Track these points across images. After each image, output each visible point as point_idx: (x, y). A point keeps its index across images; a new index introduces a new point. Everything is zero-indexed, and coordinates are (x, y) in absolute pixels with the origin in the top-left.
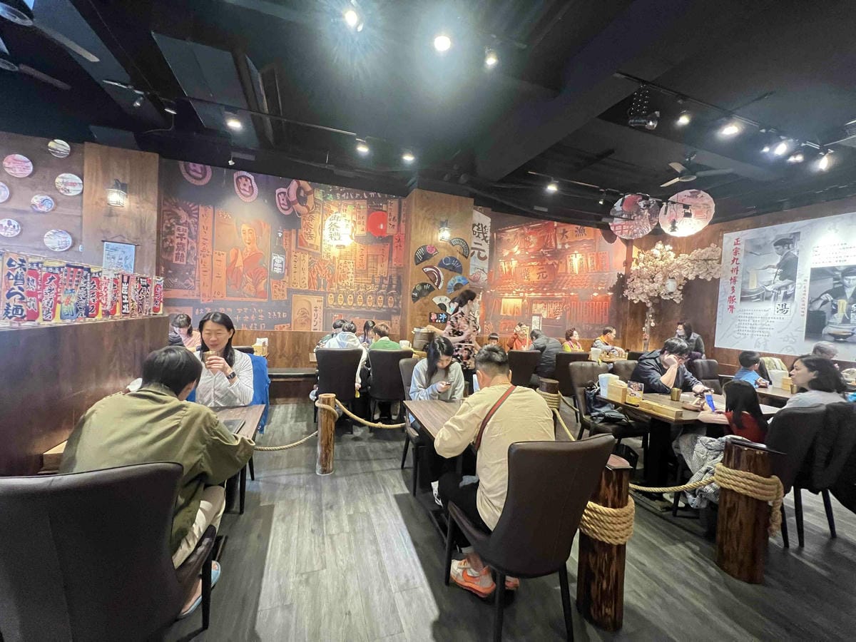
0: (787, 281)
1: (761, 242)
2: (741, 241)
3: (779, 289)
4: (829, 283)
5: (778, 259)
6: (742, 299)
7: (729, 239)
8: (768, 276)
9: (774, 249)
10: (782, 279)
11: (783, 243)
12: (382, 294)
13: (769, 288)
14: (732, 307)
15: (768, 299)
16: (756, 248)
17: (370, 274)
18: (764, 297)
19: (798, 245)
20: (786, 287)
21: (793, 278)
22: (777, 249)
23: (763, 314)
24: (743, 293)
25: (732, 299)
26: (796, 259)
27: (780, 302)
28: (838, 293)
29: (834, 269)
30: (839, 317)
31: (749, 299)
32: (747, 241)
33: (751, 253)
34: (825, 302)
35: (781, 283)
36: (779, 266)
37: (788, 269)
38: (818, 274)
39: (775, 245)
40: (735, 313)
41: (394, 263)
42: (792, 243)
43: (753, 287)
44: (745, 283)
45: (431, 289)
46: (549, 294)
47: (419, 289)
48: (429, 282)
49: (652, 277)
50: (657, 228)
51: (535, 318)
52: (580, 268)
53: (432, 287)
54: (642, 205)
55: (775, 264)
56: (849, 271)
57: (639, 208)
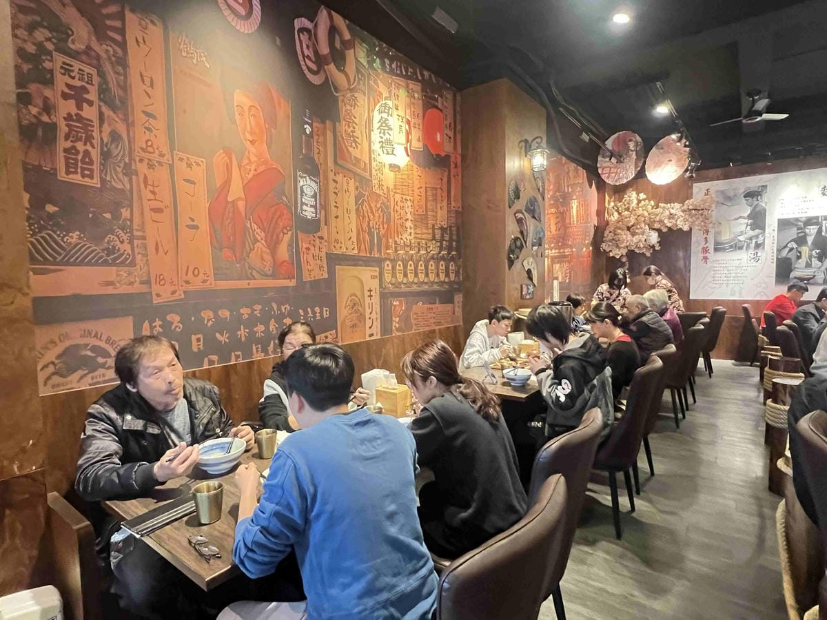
0: (757, 231)
1: (731, 194)
2: (712, 191)
3: (751, 239)
4: (793, 233)
5: (748, 211)
6: (716, 250)
7: (699, 188)
8: (740, 228)
9: (743, 200)
10: (753, 229)
11: (752, 195)
12: (443, 258)
13: (741, 238)
14: (706, 258)
15: (741, 248)
16: (728, 198)
17: (430, 223)
18: (737, 247)
19: (765, 197)
20: (757, 236)
21: (763, 228)
22: (747, 200)
23: (737, 263)
24: (717, 243)
25: (705, 250)
26: (765, 210)
27: (752, 251)
28: (801, 241)
29: (797, 220)
30: (802, 262)
31: (724, 249)
32: (717, 191)
33: (722, 204)
34: (791, 250)
35: (751, 233)
36: (749, 217)
37: (758, 219)
38: (784, 224)
39: (745, 197)
40: (709, 264)
41: (453, 204)
42: (761, 195)
43: (725, 237)
44: (718, 233)
45: (521, 248)
46: (562, 251)
47: (513, 247)
48: (520, 236)
49: (629, 229)
50: (641, 174)
51: (556, 283)
52: (577, 217)
53: (522, 244)
54: (631, 145)
55: (746, 215)
56: (810, 221)
57: (628, 149)
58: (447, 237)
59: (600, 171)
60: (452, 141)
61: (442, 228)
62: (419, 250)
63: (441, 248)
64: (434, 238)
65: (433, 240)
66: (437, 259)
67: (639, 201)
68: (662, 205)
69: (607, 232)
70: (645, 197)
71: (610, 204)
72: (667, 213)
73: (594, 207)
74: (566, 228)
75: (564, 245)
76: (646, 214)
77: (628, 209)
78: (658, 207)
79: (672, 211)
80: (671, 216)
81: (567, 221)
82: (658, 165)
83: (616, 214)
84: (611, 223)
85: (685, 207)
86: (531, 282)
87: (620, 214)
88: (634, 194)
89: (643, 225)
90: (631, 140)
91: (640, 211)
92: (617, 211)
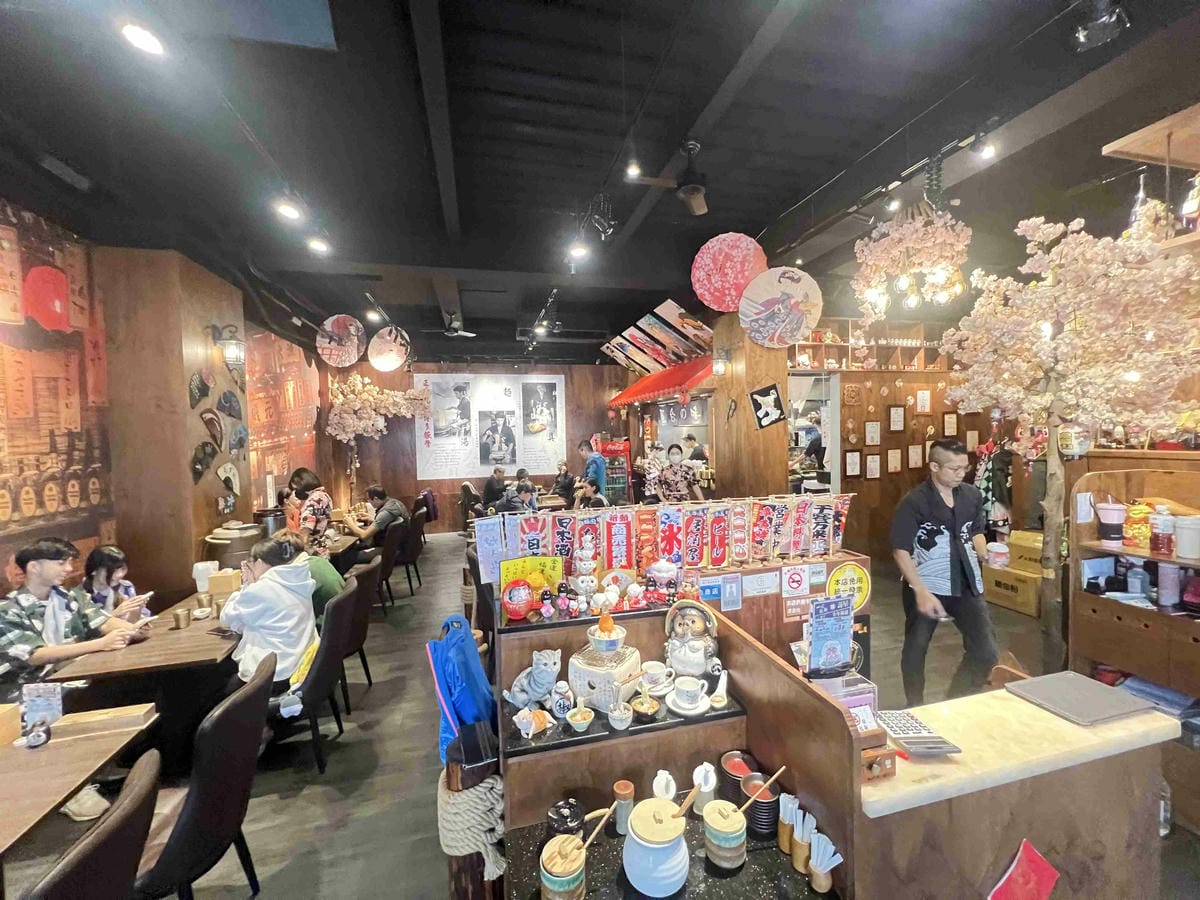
0: (465, 420)
1: (444, 386)
2: (429, 382)
3: (461, 426)
4: (489, 423)
5: (457, 403)
6: (436, 435)
7: (419, 378)
8: (452, 417)
9: (453, 394)
10: (462, 419)
11: (460, 389)
12: (75, 476)
13: (454, 425)
14: (428, 442)
15: (454, 434)
16: (441, 391)
17: (45, 431)
18: (451, 433)
19: (469, 392)
20: (465, 425)
21: (469, 418)
22: (456, 393)
23: (452, 447)
24: (436, 429)
25: (427, 435)
26: (469, 403)
27: (463, 436)
28: (494, 429)
30: (497, 445)
31: (441, 435)
32: (433, 383)
33: (438, 394)
34: (489, 436)
35: (461, 422)
36: (459, 408)
37: (464, 410)
38: (483, 415)
39: (454, 390)
40: (432, 448)
41: (91, 398)
42: (466, 390)
43: (442, 424)
44: (437, 421)
45: (214, 453)
46: (276, 440)
47: (201, 456)
48: (211, 440)
49: (355, 412)
50: (364, 358)
51: (269, 478)
52: (294, 400)
53: (214, 449)
54: (352, 330)
55: (456, 406)
56: (500, 414)
57: (349, 334)
58: (81, 445)
59: (320, 351)
60: (87, 312)
61: (70, 434)
62: (22, 470)
63: (70, 462)
64: (54, 449)
65: (51, 452)
66: (61, 480)
67: (364, 385)
68: (386, 391)
69: (331, 416)
70: (370, 381)
71: (333, 384)
72: (391, 400)
73: (315, 386)
74: (279, 414)
75: (279, 433)
76: (371, 399)
77: (353, 392)
78: (382, 394)
79: (397, 400)
80: (395, 404)
81: (281, 405)
82: (380, 353)
83: (341, 396)
84: (336, 406)
85: (407, 397)
86: (230, 492)
87: (345, 396)
88: (359, 378)
89: (369, 410)
90: (351, 325)
91: (365, 396)
92: (342, 393)
